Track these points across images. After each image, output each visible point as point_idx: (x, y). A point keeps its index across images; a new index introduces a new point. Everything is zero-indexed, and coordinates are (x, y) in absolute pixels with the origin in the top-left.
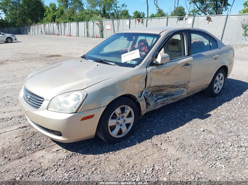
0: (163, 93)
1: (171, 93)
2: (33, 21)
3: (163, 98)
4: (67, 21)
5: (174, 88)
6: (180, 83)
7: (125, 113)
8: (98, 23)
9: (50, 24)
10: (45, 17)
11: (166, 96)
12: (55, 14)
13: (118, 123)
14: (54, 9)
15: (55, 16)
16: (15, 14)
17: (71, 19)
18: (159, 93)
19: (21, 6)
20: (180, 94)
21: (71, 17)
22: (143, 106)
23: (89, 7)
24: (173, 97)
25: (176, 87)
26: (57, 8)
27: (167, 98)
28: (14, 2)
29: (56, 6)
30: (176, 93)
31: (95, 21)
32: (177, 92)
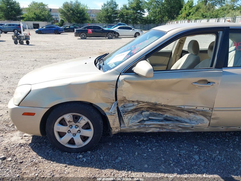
0: (166, 115)
1: (179, 119)
2: (169, 19)
3: (161, 121)
4: (199, 18)
5: (186, 112)
6: (194, 108)
7: (79, 122)
8: (230, 20)
9: (182, 21)
10: (180, 14)
11: (166, 119)
12: (190, 11)
13: (69, 131)
14: (191, 7)
15: (190, 13)
16: (155, 12)
17: (203, 16)
18: (158, 113)
19: (163, 5)
20: (194, 124)
21: (204, 14)
22: (114, 121)
23: (229, 2)
24: (181, 124)
25: (190, 112)
26: (193, 5)
27: (167, 123)
28: (158, 1)
29: (193, 2)
30: (187, 121)
31: (227, 18)
32: (190, 120)
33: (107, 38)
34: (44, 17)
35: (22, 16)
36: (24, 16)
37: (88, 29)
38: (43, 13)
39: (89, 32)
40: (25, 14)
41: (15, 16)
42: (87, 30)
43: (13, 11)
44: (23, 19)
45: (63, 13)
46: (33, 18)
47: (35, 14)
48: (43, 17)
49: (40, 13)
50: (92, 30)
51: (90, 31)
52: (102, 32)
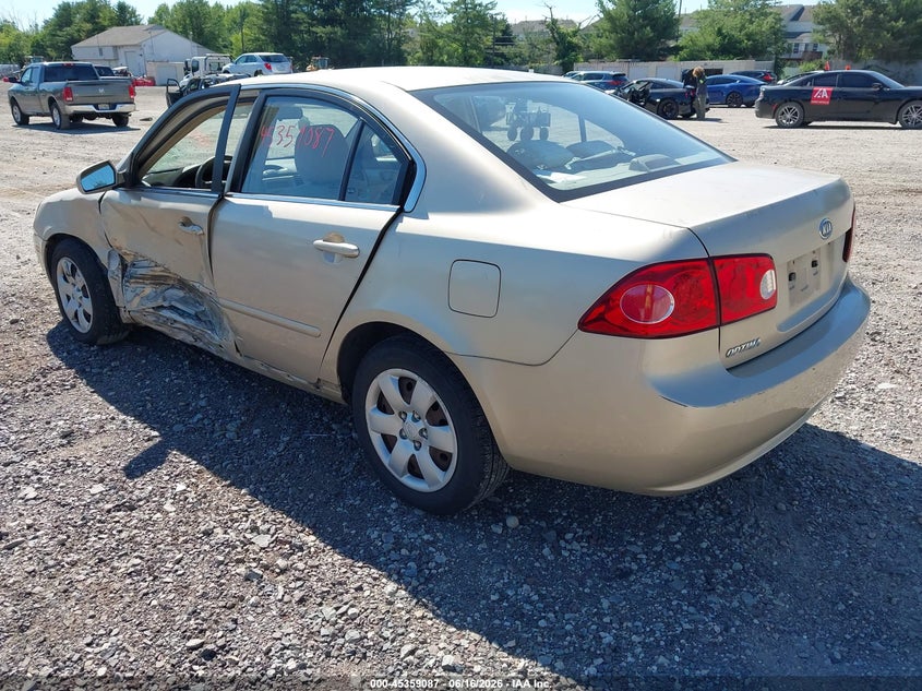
22: (118, 293)
33: (898, 125)
34: (750, 43)
35: (672, 44)
36: (681, 42)
37: (815, 88)
38: (752, 28)
39: (817, 99)
40: (688, 33)
41: (650, 42)
42: (811, 92)
43: (648, 28)
44: (676, 55)
45: (828, 20)
46: (709, 47)
47: (719, 32)
48: (746, 43)
49: (743, 27)
50: (831, 89)
51: (823, 92)
52: (873, 100)
